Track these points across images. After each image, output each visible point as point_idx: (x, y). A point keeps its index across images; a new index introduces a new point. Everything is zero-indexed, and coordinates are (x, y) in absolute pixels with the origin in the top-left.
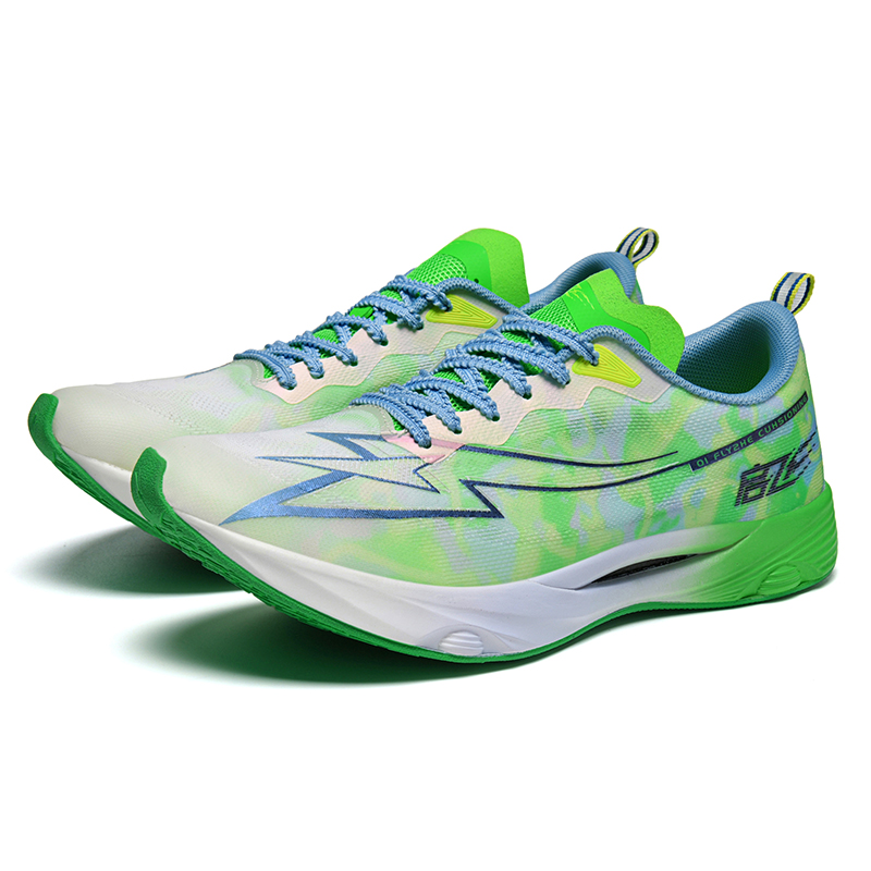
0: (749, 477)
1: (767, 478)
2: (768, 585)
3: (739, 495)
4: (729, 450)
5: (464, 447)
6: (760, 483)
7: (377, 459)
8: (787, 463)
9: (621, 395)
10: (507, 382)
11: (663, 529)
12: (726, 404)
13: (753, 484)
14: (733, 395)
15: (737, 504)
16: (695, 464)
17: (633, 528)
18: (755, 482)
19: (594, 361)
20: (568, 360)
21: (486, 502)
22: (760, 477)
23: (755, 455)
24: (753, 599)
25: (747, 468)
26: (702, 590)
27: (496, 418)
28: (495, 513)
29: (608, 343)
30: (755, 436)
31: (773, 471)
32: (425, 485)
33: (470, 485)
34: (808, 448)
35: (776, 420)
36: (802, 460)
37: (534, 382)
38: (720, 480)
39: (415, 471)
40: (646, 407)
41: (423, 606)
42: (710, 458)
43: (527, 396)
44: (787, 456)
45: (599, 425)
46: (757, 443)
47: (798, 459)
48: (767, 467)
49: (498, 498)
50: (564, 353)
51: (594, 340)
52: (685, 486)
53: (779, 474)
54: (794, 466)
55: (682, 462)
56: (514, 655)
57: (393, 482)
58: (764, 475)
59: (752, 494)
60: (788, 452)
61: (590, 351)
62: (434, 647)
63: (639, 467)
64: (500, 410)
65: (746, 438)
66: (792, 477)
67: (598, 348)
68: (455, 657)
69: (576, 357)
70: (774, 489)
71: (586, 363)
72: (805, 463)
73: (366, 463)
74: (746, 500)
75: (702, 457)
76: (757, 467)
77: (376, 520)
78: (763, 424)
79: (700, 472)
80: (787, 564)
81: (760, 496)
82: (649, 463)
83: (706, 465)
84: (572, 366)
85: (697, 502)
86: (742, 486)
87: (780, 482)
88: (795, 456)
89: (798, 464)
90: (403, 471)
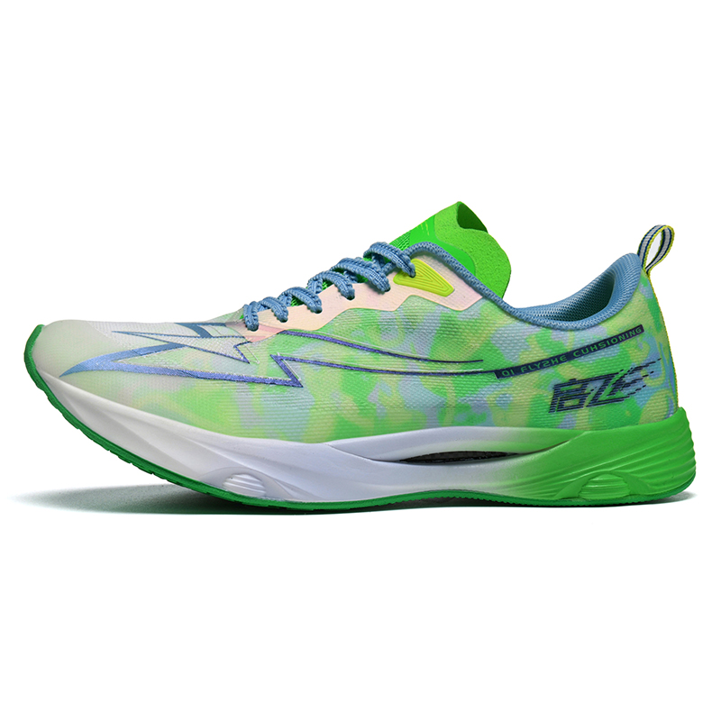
0: (564, 389)
1: (586, 392)
2: (591, 490)
3: (553, 403)
4: (538, 366)
5: (284, 332)
6: (580, 395)
7: (210, 336)
8: (613, 381)
9: (434, 303)
10: (336, 286)
11: (470, 422)
12: (539, 326)
13: (566, 397)
15: (552, 410)
16: (500, 374)
17: (435, 415)
18: (572, 394)
19: (411, 273)
20: (391, 272)
21: (288, 373)
22: (577, 390)
23: (566, 372)
24: (574, 502)
25: (561, 381)
26: (517, 485)
27: (319, 311)
28: (295, 383)
29: (425, 257)
30: (569, 356)
31: (590, 387)
32: (239, 356)
33: (278, 360)
34: (643, 373)
35: (597, 344)
36: (634, 382)
37: (358, 288)
38: (531, 390)
39: (235, 347)
40: (455, 314)
41: (210, 449)
42: (517, 371)
43: (351, 298)
44: (612, 375)
45: (410, 325)
46: (572, 362)
47: (628, 379)
48: (585, 382)
49: (301, 371)
50: (388, 266)
51: (413, 255)
52: (490, 390)
53: (601, 390)
54: (620, 384)
55: (487, 369)
56: (296, 503)
57: (214, 353)
58: (583, 389)
59: (568, 403)
60: (613, 371)
61: (406, 263)
62: (218, 485)
64: (323, 307)
65: (558, 357)
66: (619, 394)
68: (236, 495)
69: (396, 269)
70: (595, 402)
71: (405, 275)
72: (638, 385)
74: (561, 408)
75: (508, 369)
76: (573, 382)
77: (188, 379)
78: (579, 346)
79: (504, 381)
80: (611, 473)
81: (579, 406)
83: (511, 375)
84: (392, 278)
85: (504, 404)
86: (555, 396)
87: (604, 396)
88: (623, 377)
89: (628, 385)
90: (226, 346)
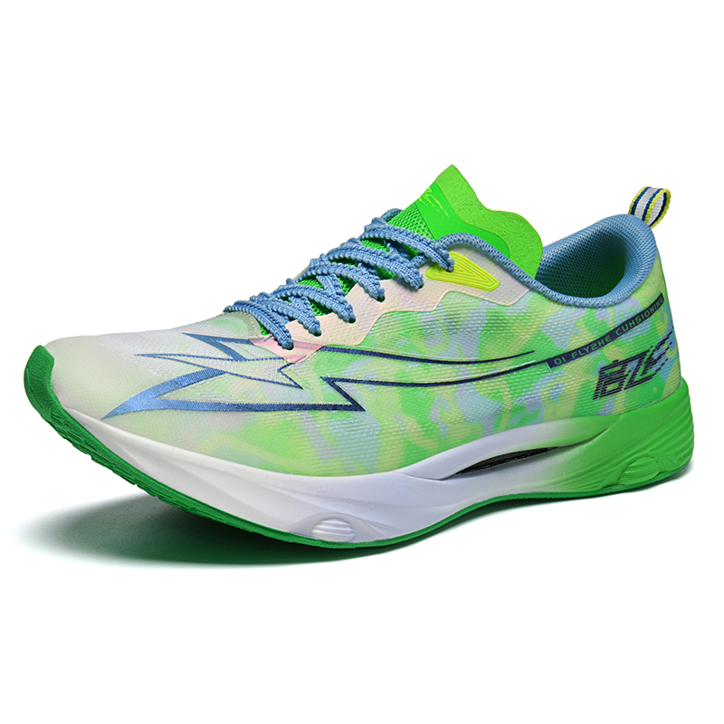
0: (608, 372)
1: (625, 373)
2: (627, 475)
3: (598, 389)
4: (587, 350)
5: (324, 348)
6: (619, 378)
7: (246, 360)
8: (645, 360)
9: (477, 298)
10: (362, 285)
11: (523, 422)
12: (583, 307)
13: (611, 379)
14: (590, 299)
15: (595, 397)
16: (552, 362)
17: (492, 422)
18: (613, 377)
19: (449, 267)
20: (422, 266)
21: (346, 396)
22: (618, 372)
23: (613, 352)
24: (614, 489)
25: (606, 364)
26: (563, 481)
27: (352, 321)
28: (356, 407)
29: (464, 250)
30: (612, 335)
31: (631, 366)
32: (288, 382)
33: (331, 381)
34: (665, 346)
35: (633, 318)
36: (660, 357)
37: (387, 285)
38: (580, 375)
39: (280, 370)
40: (503, 310)
42: (568, 357)
43: (381, 299)
44: (644, 354)
45: (453, 325)
46: (615, 342)
47: (655, 356)
48: (625, 363)
50: (419, 259)
51: (450, 247)
52: (542, 382)
53: (637, 370)
54: (651, 362)
55: (539, 360)
56: (383, 541)
57: (260, 380)
58: (622, 371)
59: (610, 388)
60: (646, 349)
61: (445, 258)
62: (306, 534)
63: (494, 365)
64: (355, 313)
65: (603, 337)
66: (650, 372)
67: (454, 256)
68: (327, 542)
69: (430, 263)
70: (632, 384)
71: (440, 269)
72: (662, 360)
73: (236, 364)
74: (605, 393)
75: (560, 356)
76: (616, 363)
77: (246, 413)
78: (619, 323)
79: (557, 370)
80: (646, 456)
81: (618, 390)
82: (505, 362)
83: (563, 363)
84: (426, 272)
85: (555, 396)
86: (600, 380)
87: (638, 378)
88: (652, 354)
89: (656, 361)
90: (269, 370)
